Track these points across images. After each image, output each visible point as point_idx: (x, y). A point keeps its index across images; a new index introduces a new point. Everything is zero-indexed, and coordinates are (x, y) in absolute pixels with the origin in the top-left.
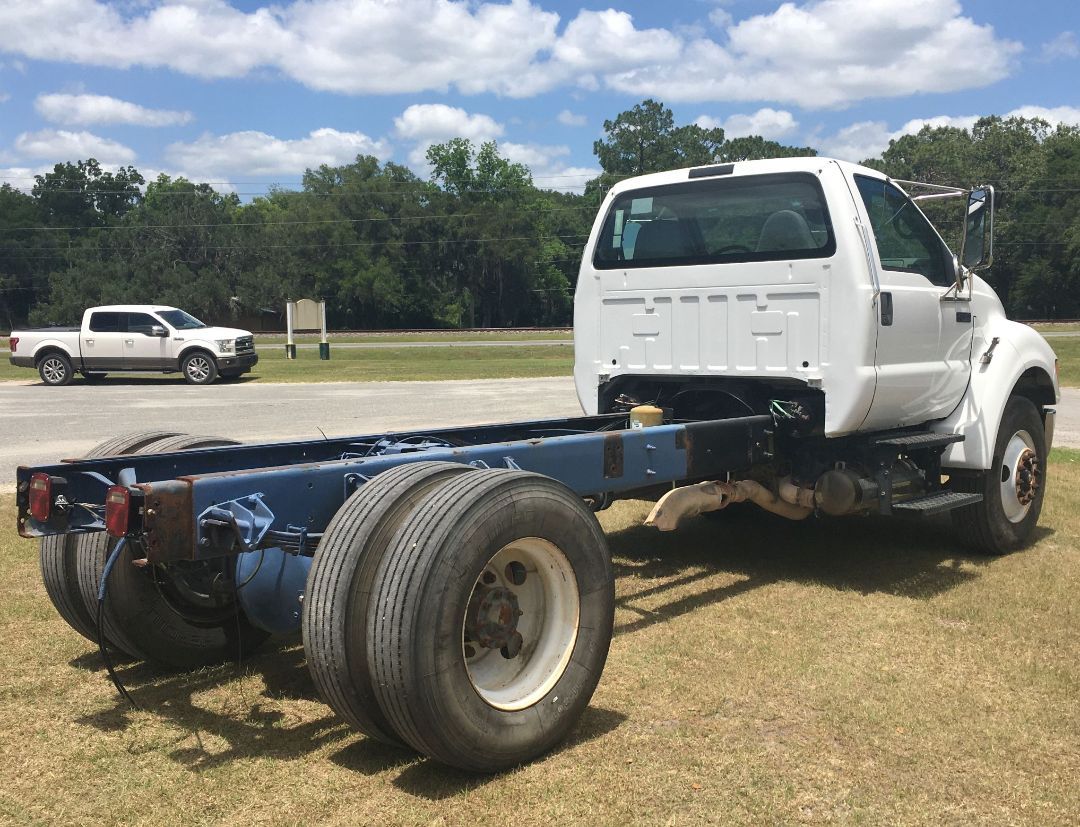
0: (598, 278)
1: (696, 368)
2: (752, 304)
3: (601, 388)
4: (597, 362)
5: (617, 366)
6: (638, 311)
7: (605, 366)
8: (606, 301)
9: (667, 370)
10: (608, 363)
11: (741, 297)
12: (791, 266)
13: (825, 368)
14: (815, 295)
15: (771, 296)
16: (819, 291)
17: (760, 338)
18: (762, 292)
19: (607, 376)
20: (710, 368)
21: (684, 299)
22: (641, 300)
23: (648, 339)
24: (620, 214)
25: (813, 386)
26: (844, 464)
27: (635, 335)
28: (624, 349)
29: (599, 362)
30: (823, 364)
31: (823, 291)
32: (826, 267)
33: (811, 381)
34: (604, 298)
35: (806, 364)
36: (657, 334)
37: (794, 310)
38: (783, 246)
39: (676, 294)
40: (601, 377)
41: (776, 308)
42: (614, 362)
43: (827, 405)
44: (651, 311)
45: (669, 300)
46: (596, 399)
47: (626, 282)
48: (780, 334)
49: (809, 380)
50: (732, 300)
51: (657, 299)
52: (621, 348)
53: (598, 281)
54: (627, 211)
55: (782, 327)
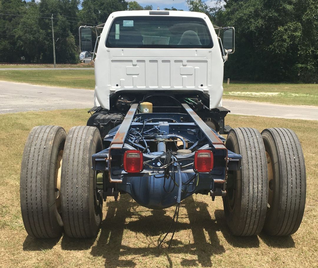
0: (108, 51)
1: (157, 87)
2: (180, 64)
4: (108, 85)
5: (119, 87)
6: (129, 65)
7: (113, 87)
8: (113, 61)
9: (143, 88)
10: (115, 86)
11: (176, 61)
12: (196, 51)
13: (209, 87)
14: (206, 61)
15: (188, 61)
16: (207, 60)
17: (184, 76)
18: (185, 60)
19: (114, 91)
20: (163, 87)
21: (151, 61)
22: (131, 61)
23: (134, 76)
24: (117, 26)
25: (206, 93)
26: (210, 119)
27: (127, 75)
29: (110, 85)
30: (209, 85)
31: (209, 60)
32: (210, 52)
33: (205, 91)
34: (112, 59)
35: (202, 85)
36: (138, 75)
37: (197, 66)
38: (191, 43)
39: (147, 59)
40: (111, 91)
41: (190, 66)
42: (117, 85)
43: (210, 99)
44: (135, 65)
45: (144, 61)
46: (109, 100)
47: (123, 53)
48: (192, 75)
49: (204, 91)
50: (172, 62)
51: (138, 61)
52: (121, 80)
53: (109, 53)
54: (121, 25)
55: (193, 72)
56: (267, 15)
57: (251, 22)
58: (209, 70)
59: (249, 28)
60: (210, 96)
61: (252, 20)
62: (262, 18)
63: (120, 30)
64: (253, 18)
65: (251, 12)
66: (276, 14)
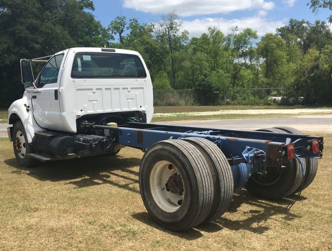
0: (74, 81)
1: (111, 110)
2: (126, 90)
3: (77, 120)
4: (75, 111)
5: (83, 112)
6: (90, 93)
7: (78, 112)
8: (77, 89)
9: (101, 112)
11: (123, 89)
12: (136, 80)
13: (146, 107)
15: (131, 88)
16: (144, 87)
17: (129, 100)
19: (80, 116)
20: (115, 110)
21: (106, 89)
22: (92, 89)
23: (94, 102)
24: (79, 60)
27: (89, 101)
28: (85, 106)
30: (145, 106)
32: (145, 81)
34: (76, 88)
35: (141, 107)
36: (97, 100)
37: (137, 92)
39: (103, 88)
40: (78, 116)
41: (133, 92)
42: (81, 110)
43: (147, 117)
44: (95, 93)
45: (101, 89)
46: (75, 124)
47: (85, 83)
48: (134, 99)
49: (143, 111)
50: (121, 89)
51: (97, 89)
52: (84, 105)
53: (74, 83)
54: (82, 59)
55: (135, 97)
56: (18, 52)
57: (5, 57)
58: (145, 95)
59: (3, 62)
60: (147, 115)
61: (7, 56)
62: (14, 54)
63: (82, 63)
64: (6, 53)
65: (4, 48)
66: (27, 52)
